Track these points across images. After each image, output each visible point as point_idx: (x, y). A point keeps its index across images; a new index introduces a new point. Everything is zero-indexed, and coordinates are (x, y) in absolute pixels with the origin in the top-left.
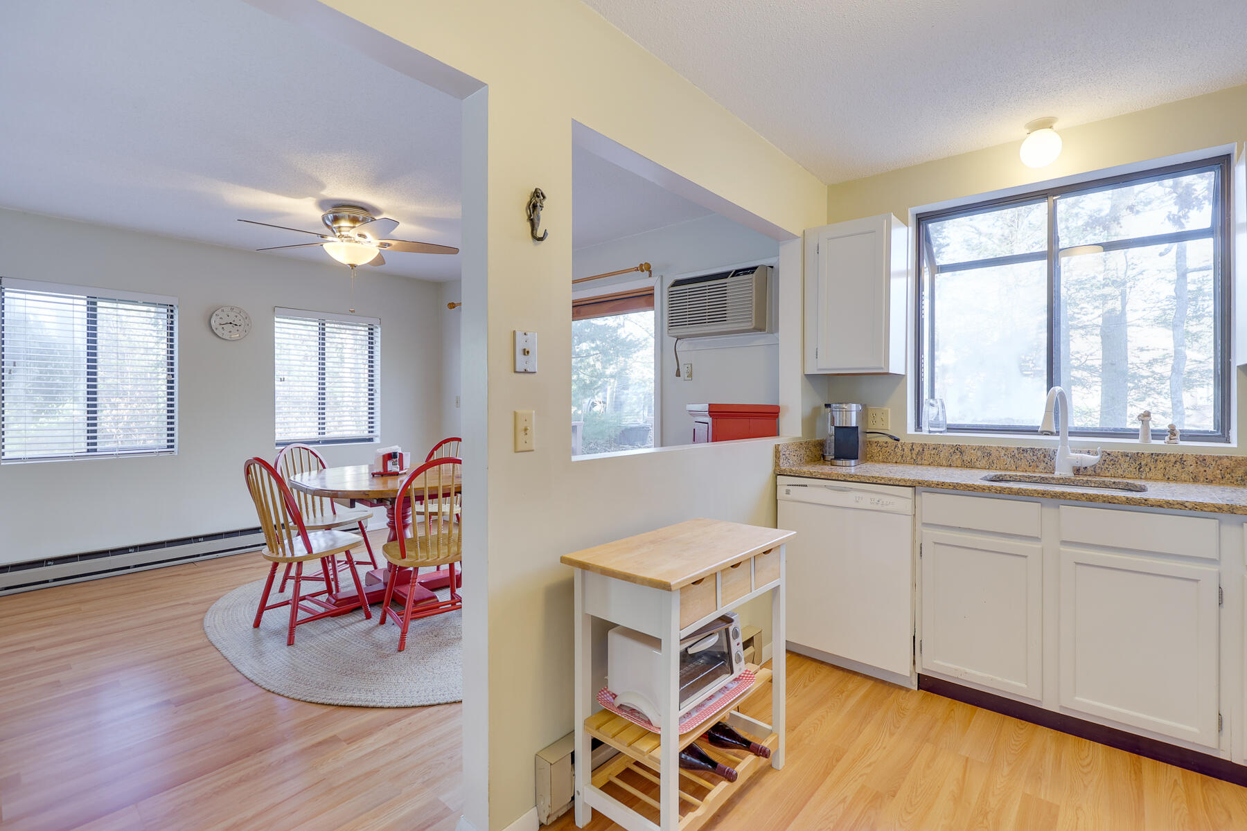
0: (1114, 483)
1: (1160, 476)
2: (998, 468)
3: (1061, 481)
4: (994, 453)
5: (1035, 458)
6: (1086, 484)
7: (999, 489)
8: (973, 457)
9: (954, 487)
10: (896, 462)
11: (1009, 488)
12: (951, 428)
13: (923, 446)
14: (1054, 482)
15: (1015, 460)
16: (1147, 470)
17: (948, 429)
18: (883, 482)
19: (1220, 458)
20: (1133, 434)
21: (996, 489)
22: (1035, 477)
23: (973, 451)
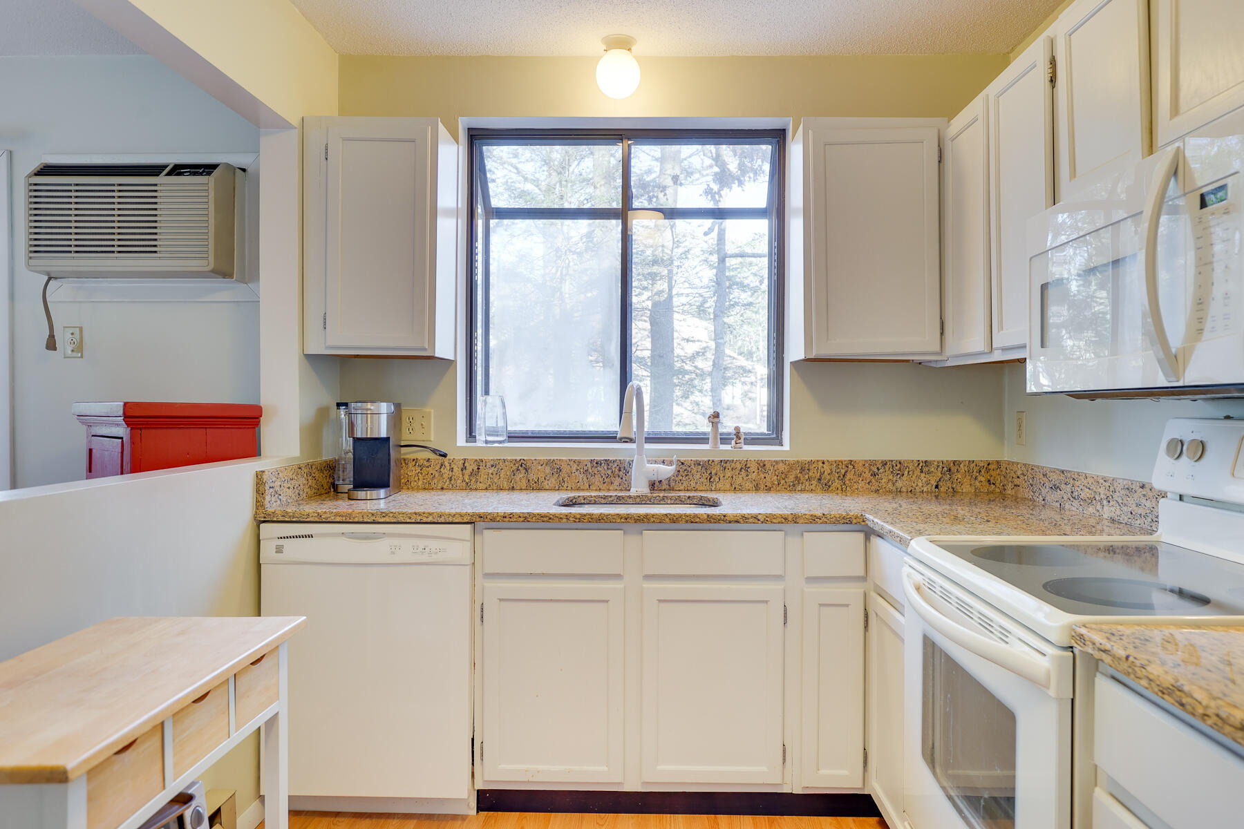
0: (689, 497)
1: (728, 486)
2: (569, 488)
3: (638, 500)
4: (565, 469)
5: (609, 472)
6: (662, 501)
7: (578, 516)
8: (541, 475)
9: (526, 518)
10: (442, 489)
11: (590, 514)
12: (513, 437)
13: (479, 463)
14: (630, 501)
15: (589, 476)
16: (717, 480)
17: (509, 437)
18: (430, 519)
19: (777, 462)
20: (700, 439)
21: (575, 517)
22: (611, 496)
23: (540, 467)
